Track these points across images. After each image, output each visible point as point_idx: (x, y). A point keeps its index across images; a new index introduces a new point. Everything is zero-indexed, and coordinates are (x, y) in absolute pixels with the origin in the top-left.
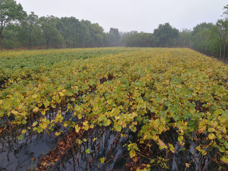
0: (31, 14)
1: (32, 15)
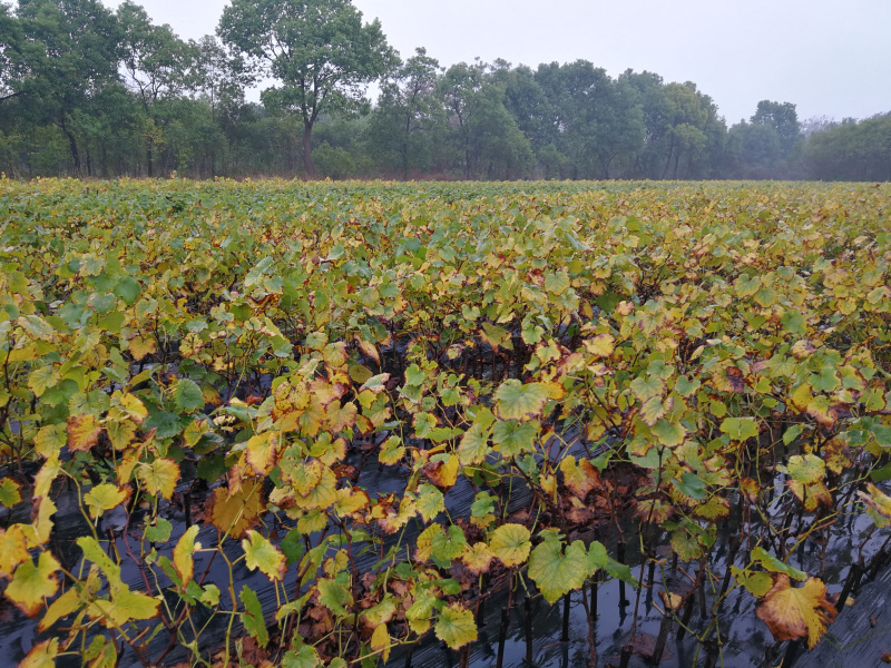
0: (416, 55)
1: (418, 58)
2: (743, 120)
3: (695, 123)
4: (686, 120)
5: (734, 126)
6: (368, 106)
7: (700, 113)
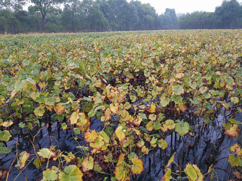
2: (162, 14)
3: (150, 15)
4: (148, 14)
5: (160, 15)
6: (61, 11)
7: (152, 12)
